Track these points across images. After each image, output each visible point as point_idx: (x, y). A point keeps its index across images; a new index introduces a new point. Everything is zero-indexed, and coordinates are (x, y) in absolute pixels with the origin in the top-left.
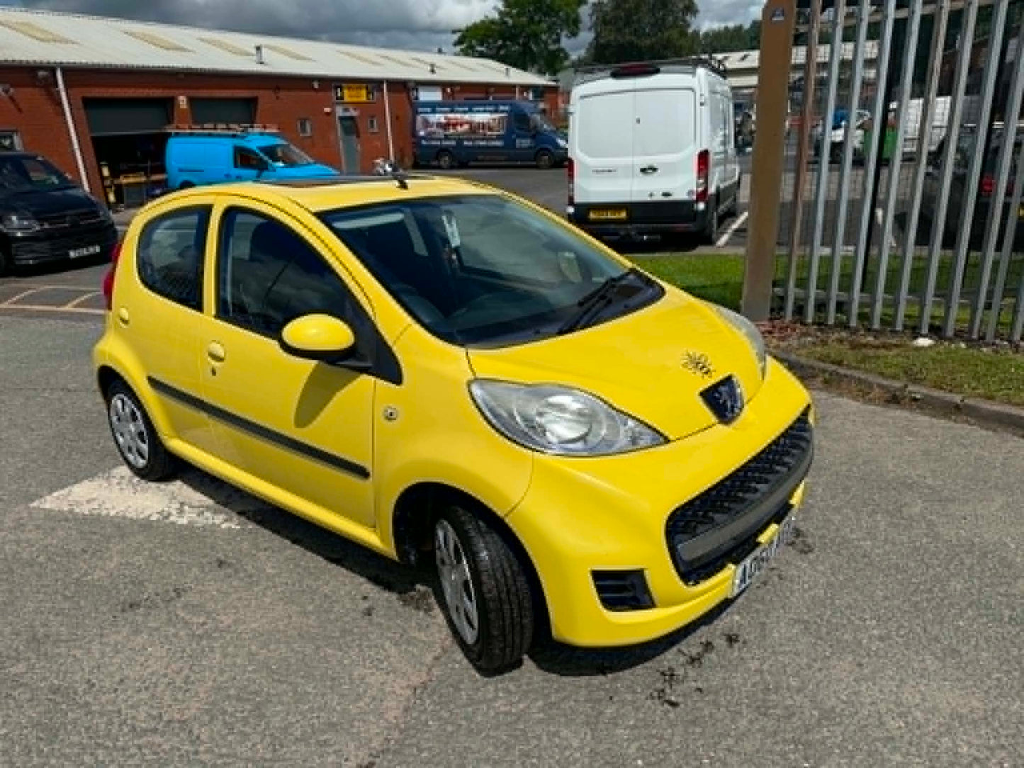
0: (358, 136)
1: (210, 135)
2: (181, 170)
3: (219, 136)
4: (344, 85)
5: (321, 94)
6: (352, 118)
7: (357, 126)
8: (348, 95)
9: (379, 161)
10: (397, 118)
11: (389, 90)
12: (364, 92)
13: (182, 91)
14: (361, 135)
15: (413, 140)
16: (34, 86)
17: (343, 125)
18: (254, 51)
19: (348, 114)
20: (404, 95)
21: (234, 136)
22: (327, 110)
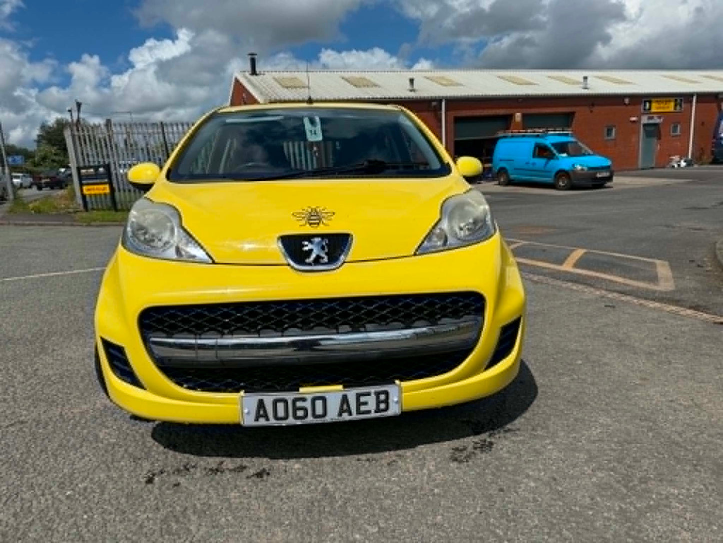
0: (659, 138)
1: (524, 136)
2: (501, 160)
3: (529, 136)
4: (653, 100)
5: (629, 107)
6: (656, 125)
7: (660, 132)
8: (655, 107)
9: (676, 158)
10: (703, 124)
11: (697, 102)
12: (672, 104)
13: (519, 110)
14: (663, 138)
15: (714, 141)
16: (429, 111)
17: (644, 129)
18: (582, 80)
19: (651, 122)
20: (714, 105)
21: (538, 136)
22: (634, 119)
